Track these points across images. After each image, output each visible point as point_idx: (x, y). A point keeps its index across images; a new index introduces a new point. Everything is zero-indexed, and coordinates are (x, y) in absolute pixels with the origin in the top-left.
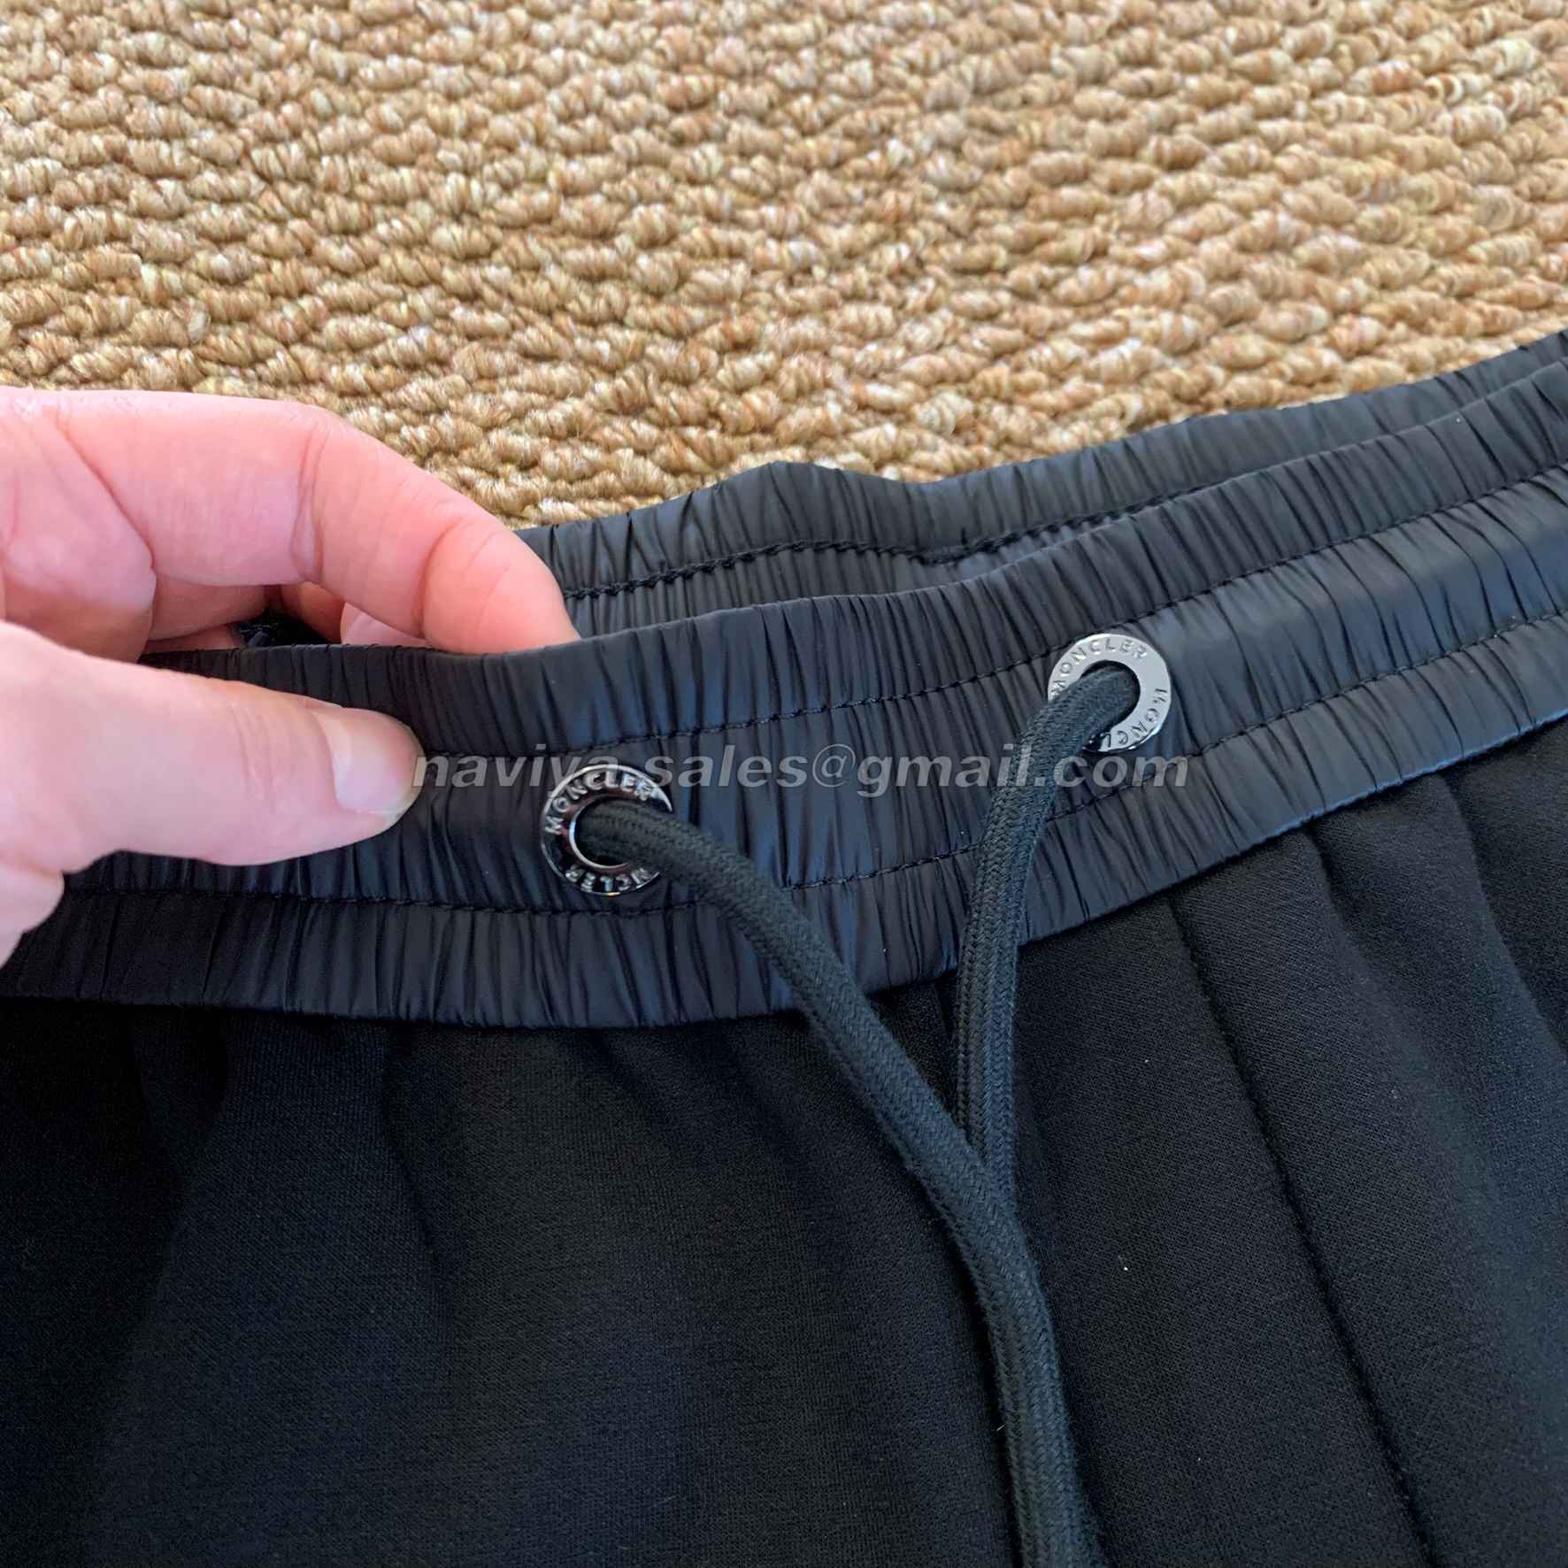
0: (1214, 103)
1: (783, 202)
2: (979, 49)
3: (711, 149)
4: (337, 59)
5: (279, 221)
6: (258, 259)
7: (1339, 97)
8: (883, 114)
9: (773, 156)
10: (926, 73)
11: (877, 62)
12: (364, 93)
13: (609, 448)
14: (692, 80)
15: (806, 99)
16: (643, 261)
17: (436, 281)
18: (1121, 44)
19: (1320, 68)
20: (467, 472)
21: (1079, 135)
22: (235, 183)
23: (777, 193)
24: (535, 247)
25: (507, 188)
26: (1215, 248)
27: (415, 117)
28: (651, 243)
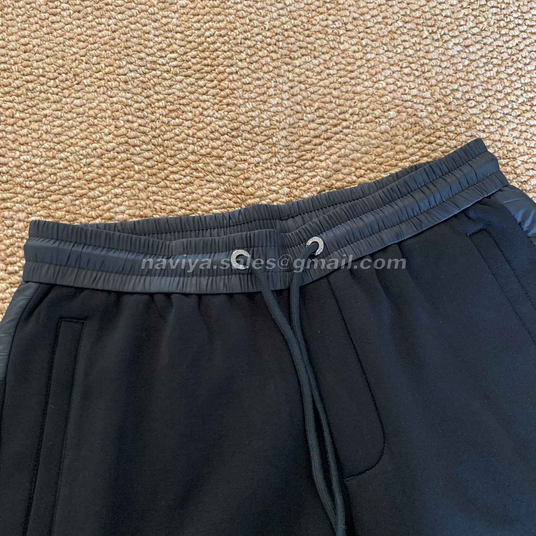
0: (335, 126)
1: (254, 149)
2: (290, 116)
3: (239, 139)
4: (165, 120)
5: (159, 155)
6: (156, 163)
7: (359, 124)
8: (272, 131)
9: (251, 140)
10: (280, 122)
11: (271, 120)
12: (171, 127)
13: (224, 199)
14: (235, 124)
15: (257, 128)
16: (228, 163)
17: (189, 166)
18: (317, 114)
19: (356, 118)
20: (199, 204)
21: (309, 133)
22: (149, 147)
23: (252, 148)
24: (208, 160)
25: (201, 147)
26: (334, 157)
27: (182, 132)
28: (229, 159)
